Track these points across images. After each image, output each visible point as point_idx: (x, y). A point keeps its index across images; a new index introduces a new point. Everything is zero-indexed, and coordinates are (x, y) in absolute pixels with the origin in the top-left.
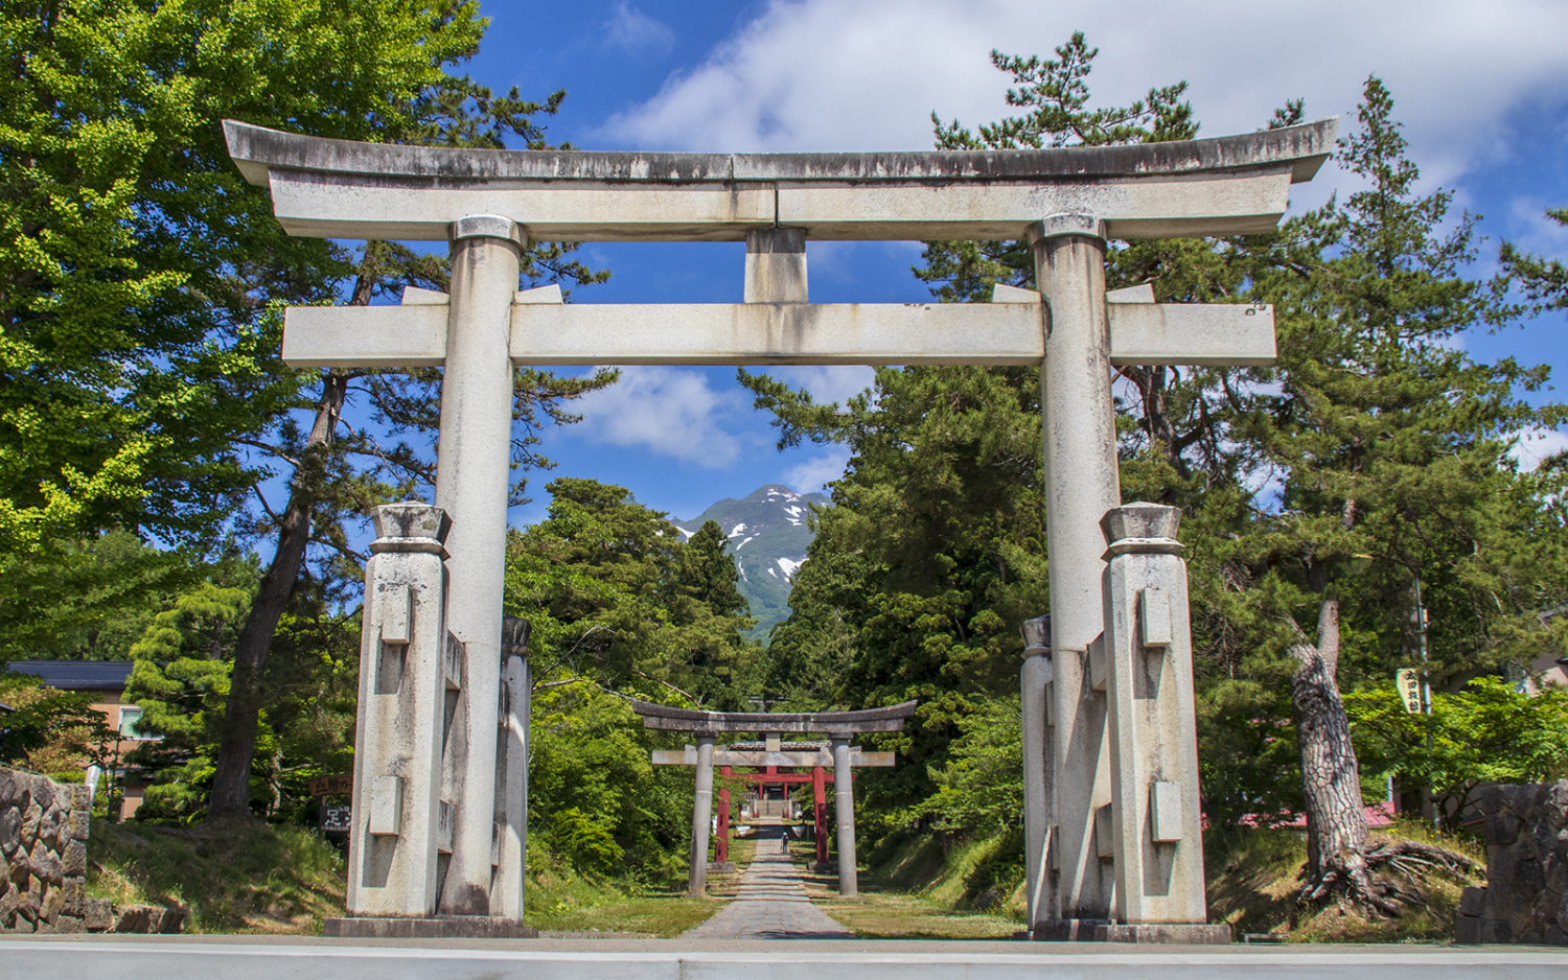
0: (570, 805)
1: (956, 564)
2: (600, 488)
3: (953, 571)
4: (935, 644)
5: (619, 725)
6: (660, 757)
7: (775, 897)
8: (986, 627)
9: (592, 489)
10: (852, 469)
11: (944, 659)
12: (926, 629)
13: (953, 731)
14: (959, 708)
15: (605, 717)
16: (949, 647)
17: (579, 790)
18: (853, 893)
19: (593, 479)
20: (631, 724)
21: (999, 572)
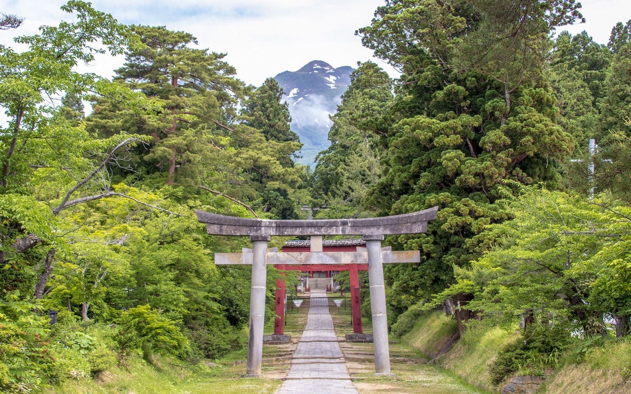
0: (141, 301)
1: (467, 93)
2: (168, 34)
3: (465, 98)
4: (450, 160)
5: (187, 230)
6: (222, 259)
7: (322, 375)
8: (494, 145)
9: (161, 34)
10: (379, 18)
11: (457, 174)
12: (444, 147)
13: (465, 231)
14: (472, 213)
15: (176, 226)
16: (462, 162)
17: (150, 288)
18: (387, 372)
19: (161, 25)
20: (198, 230)
21: (504, 99)
